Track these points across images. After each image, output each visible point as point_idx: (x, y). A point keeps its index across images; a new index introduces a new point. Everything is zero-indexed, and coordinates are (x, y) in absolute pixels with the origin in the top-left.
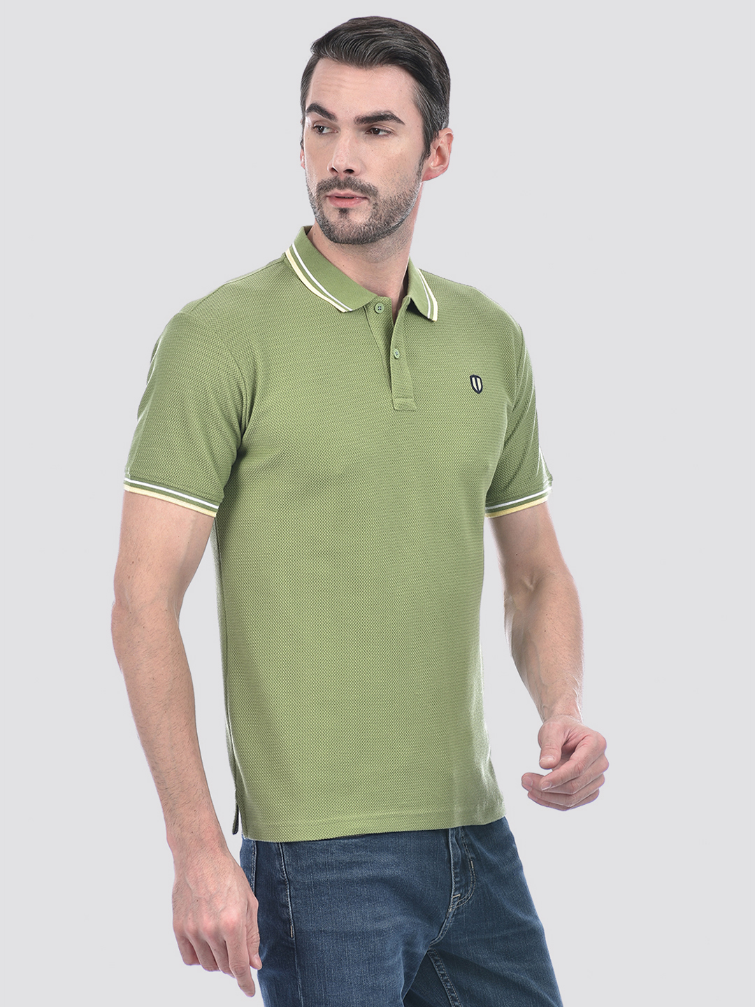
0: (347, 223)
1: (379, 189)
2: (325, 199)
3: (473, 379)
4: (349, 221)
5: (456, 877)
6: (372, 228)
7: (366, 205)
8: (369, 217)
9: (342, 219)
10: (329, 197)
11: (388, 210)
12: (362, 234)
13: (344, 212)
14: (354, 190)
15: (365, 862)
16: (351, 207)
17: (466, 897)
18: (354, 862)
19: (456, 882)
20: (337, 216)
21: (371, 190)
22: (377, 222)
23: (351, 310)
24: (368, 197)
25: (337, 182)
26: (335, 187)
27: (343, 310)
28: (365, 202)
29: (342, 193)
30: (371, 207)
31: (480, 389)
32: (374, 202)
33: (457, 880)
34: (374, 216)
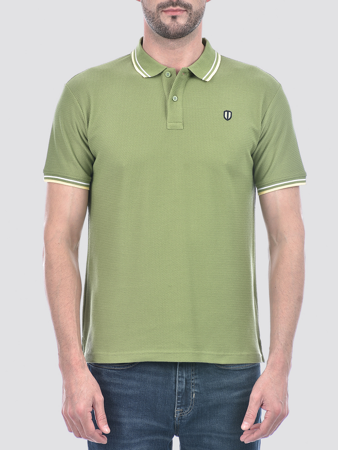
0: (176, 24)
1: (193, 6)
2: (162, 13)
3: (226, 113)
4: (177, 23)
5: (178, 400)
6: (188, 27)
7: (186, 14)
8: (186, 21)
9: (173, 22)
10: (164, 11)
11: (195, 18)
12: (183, 30)
13: (174, 18)
14: (181, 7)
15: (118, 384)
16: (179, 15)
17: (186, 412)
18: (112, 383)
19: (178, 403)
20: (170, 21)
21: (189, 6)
22: (190, 24)
23: (150, 77)
24: (187, 10)
25: (172, 3)
26: (170, 5)
27: (145, 76)
28: (186, 12)
29: (175, 8)
30: (188, 15)
31: (229, 118)
32: (190, 13)
33: (178, 402)
34: (189, 20)
